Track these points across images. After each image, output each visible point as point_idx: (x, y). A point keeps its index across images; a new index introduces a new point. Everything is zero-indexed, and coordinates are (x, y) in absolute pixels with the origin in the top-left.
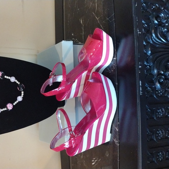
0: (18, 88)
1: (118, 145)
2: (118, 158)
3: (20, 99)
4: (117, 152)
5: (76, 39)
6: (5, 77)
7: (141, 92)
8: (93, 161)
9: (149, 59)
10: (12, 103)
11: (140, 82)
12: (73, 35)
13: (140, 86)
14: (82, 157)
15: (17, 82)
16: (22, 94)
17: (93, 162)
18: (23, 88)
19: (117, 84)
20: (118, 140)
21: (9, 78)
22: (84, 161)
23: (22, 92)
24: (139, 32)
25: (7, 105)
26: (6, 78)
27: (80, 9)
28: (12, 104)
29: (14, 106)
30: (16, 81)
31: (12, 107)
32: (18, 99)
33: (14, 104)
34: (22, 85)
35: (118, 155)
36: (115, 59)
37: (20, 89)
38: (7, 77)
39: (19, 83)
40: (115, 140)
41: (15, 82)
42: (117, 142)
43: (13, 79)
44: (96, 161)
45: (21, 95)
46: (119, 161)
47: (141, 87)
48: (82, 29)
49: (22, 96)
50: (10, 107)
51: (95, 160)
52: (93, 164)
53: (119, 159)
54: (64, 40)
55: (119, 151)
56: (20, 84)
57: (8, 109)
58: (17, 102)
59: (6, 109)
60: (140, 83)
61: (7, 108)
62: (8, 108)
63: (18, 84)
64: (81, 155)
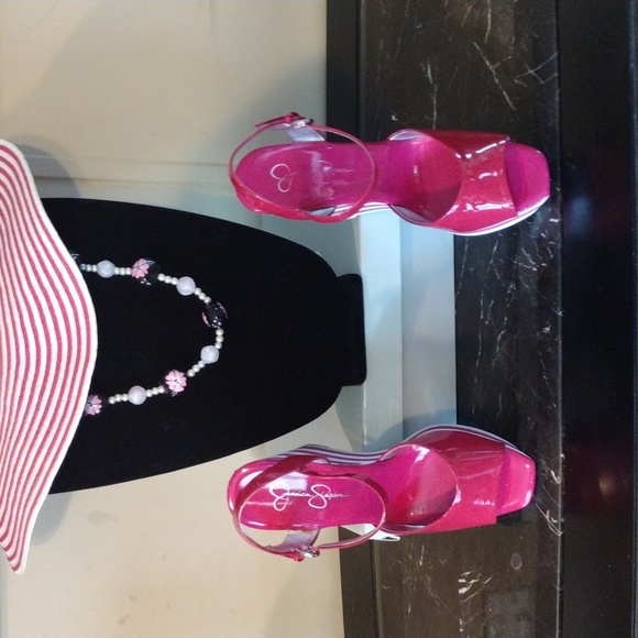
0: (205, 318)
1: (560, 533)
2: (559, 582)
3: (209, 355)
4: (555, 559)
6: (161, 277)
8: (460, 581)
10: (184, 369)
12: (394, 118)
14: (421, 563)
15: (202, 297)
16: (219, 340)
17: (464, 585)
18: (221, 318)
19: (560, 314)
20: (560, 515)
21: (174, 281)
22: (429, 579)
23: (219, 333)
25: (167, 378)
26: (163, 282)
27: (424, 26)
28: (182, 374)
29: (189, 380)
30: (198, 292)
31: (185, 384)
32: (202, 357)
33: (191, 373)
34: (218, 306)
35: (559, 571)
36: (556, 221)
37: (211, 322)
38: (168, 280)
39: (207, 300)
40: (547, 517)
41: (194, 297)
42: (556, 525)
43: (186, 286)
44: (472, 582)
45: (213, 342)
46: (561, 592)
48: (432, 101)
49: (218, 346)
50: (176, 382)
51: (469, 578)
52: (463, 591)
53: (561, 584)
55: (563, 557)
56: (210, 304)
57: (170, 391)
58: (201, 365)
59: (161, 390)
61: (166, 387)
62: (171, 388)
63: (202, 301)
64: (416, 556)
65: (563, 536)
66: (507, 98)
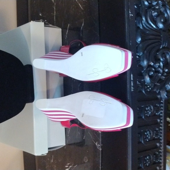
1: (101, 149)
2: (100, 165)
4: (99, 158)
5: (46, 21)
7: (132, 88)
8: (66, 166)
9: (138, 48)
11: (132, 75)
12: (40, 15)
13: (131, 80)
14: (52, 161)
17: (67, 168)
20: (101, 144)
22: (55, 166)
24: (131, 14)
35: (100, 162)
40: (97, 144)
42: (100, 147)
44: (70, 167)
46: (101, 169)
47: (132, 82)
48: (54, 8)
51: (69, 166)
54: (33, 21)
60: (132, 77)
64: (51, 158)
65: (102, 150)
66: (80, 6)
